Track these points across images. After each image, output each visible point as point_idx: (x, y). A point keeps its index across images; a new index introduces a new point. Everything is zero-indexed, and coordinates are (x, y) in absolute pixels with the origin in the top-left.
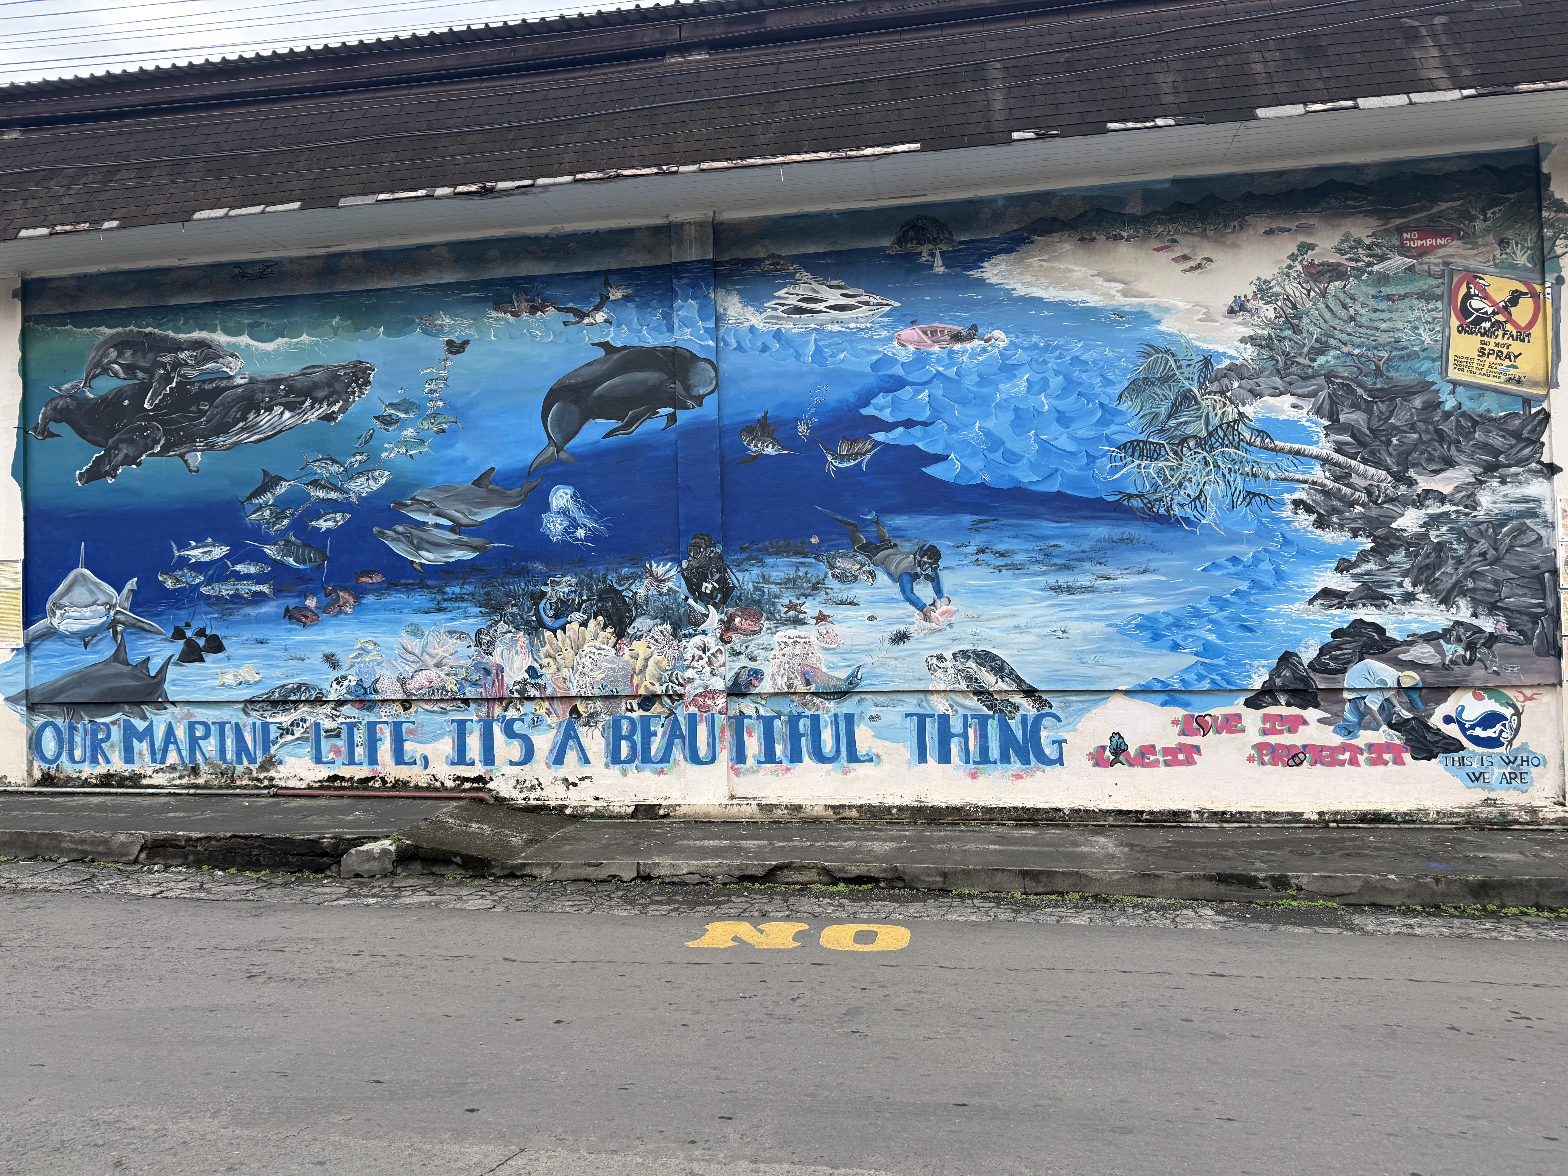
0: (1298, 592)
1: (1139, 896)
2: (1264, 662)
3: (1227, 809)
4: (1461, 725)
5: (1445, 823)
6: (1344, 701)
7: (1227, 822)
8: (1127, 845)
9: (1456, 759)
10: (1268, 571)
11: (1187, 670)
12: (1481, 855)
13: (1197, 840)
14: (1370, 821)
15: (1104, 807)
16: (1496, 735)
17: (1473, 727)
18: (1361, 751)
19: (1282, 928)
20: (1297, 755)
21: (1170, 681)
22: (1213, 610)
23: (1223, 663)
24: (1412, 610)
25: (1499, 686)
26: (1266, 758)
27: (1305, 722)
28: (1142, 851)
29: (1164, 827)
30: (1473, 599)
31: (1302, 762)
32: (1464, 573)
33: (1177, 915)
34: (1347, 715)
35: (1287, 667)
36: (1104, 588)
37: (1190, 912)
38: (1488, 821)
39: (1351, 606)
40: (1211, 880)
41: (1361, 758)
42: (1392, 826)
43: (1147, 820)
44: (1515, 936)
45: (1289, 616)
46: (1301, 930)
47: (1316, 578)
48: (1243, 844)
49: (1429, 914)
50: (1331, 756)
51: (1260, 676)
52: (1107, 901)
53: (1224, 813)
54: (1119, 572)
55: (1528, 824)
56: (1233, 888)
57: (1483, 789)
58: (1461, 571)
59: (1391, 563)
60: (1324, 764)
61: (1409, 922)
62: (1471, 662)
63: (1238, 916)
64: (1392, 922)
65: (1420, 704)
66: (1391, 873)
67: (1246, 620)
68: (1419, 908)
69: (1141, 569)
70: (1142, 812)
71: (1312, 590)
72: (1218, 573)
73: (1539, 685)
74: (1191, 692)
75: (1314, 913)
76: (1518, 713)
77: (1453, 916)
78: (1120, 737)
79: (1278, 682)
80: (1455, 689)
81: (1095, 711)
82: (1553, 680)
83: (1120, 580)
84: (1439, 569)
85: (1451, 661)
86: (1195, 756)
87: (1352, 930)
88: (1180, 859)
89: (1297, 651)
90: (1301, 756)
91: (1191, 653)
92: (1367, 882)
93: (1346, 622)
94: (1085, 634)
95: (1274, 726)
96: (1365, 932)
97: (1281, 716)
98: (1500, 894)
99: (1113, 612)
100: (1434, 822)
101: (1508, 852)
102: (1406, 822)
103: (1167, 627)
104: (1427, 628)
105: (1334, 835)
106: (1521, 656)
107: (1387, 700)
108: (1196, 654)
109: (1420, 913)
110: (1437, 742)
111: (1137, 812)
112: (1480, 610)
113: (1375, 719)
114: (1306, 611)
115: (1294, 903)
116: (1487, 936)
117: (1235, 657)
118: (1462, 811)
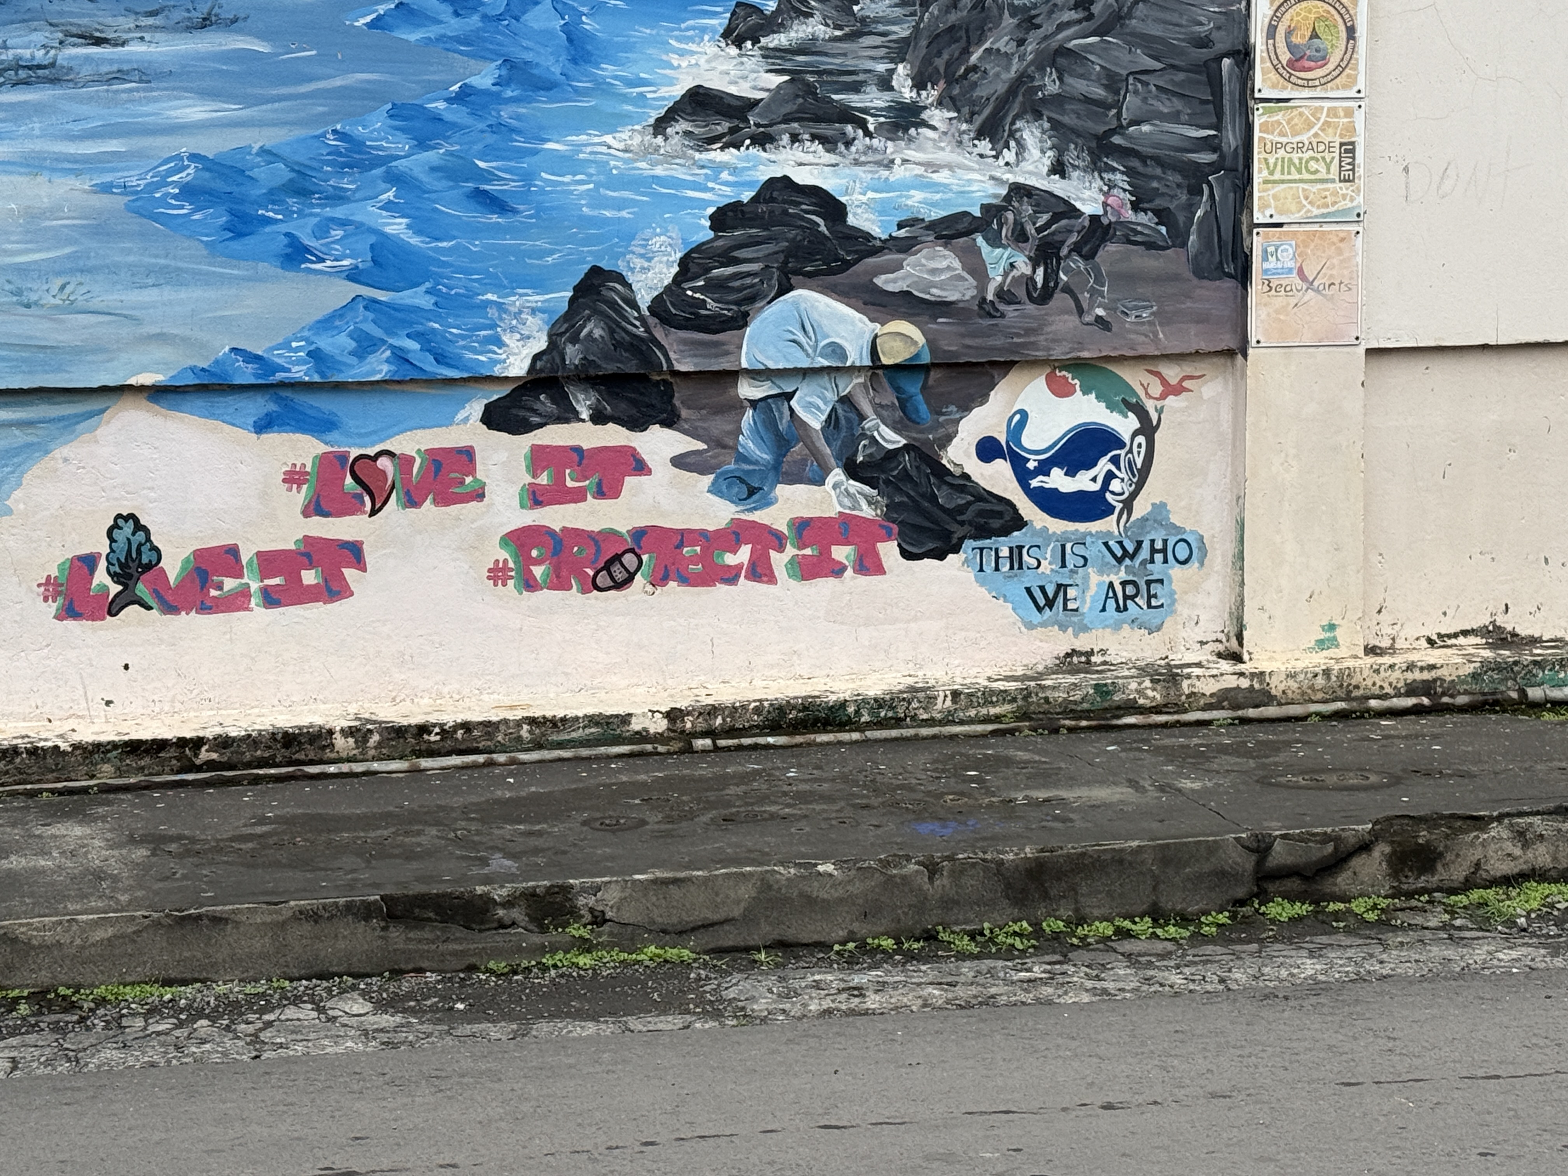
0: (625, 99)
1: (168, 982)
2: (536, 299)
3: (432, 719)
4: (1018, 463)
5: (971, 721)
6: (738, 406)
7: (432, 753)
8: (143, 840)
9: (1005, 552)
10: (549, 33)
11: (327, 324)
12: (1041, 794)
13: (345, 810)
14: (796, 727)
15: (87, 735)
16: (1096, 487)
17: (1044, 468)
18: (778, 541)
19: (542, 1028)
20: (617, 558)
21: (279, 357)
22: (399, 144)
23: (426, 302)
24: (910, 154)
25: (1108, 359)
26: (538, 571)
27: (641, 468)
28: (187, 853)
29: (256, 780)
30: (1056, 125)
31: (630, 578)
32: (1038, 53)
33: (269, 1024)
34: (748, 443)
35: (596, 312)
36: (86, 71)
37: (306, 1013)
38: (1070, 710)
39: (763, 140)
40: (367, 918)
41: (779, 560)
42: (845, 736)
43: (211, 765)
44: (1093, 991)
45: (603, 166)
46: (590, 1028)
47: (675, 60)
48: (465, 810)
49: (911, 957)
50: (706, 557)
51: (525, 338)
52: (70, 1006)
53: (423, 729)
54: (129, 22)
55: (1157, 710)
56: (427, 934)
57: (1063, 628)
58: (1030, 47)
59: (863, 20)
60: (687, 580)
61: (858, 979)
62: (1045, 296)
63: (433, 1009)
64: (817, 986)
65: (923, 408)
66: (826, 859)
67: (488, 176)
68: (888, 943)
69: (197, 16)
70: (198, 743)
71: (664, 91)
72: (414, 36)
73: (1197, 355)
74: (339, 387)
75: (633, 981)
76: (1148, 429)
77: (962, 956)
78: (139, 527)
79: (573, 354)
80: (1007, 366)
81: (65, 451)
82: (1228, 341)
83: (135, 48)
84: (980, 42)
85: (1000, 294)
86: (349, 573)
87: (717, 1015)
88: (290, 866)
89: (621, 267)
90: (629, 560)
91: (337, 273)
92: (766, 885)
93: (748, 184)
94: (32, 216)
95: (559, 479)
96: (745, 1017)
97: (577, 449)
98: (1073, 889)
99: (113, 146)
100: (948, 719)
101: (1103, 782)
102: (881, 724)
103: (273, 196)
104: (946, 203)
105: (704, 770)
106: (1159, 279)
107: (846, 400)
108: (354, 275)
109: (888, 956)
110: (961, 509)
111: (182, 742)
112: (1071, 156)
113: (815, 453)
114: (647, 152)
115: (584, 960)
116: (1029, 998)
117: (458, 284)
118: (1012, 685)
